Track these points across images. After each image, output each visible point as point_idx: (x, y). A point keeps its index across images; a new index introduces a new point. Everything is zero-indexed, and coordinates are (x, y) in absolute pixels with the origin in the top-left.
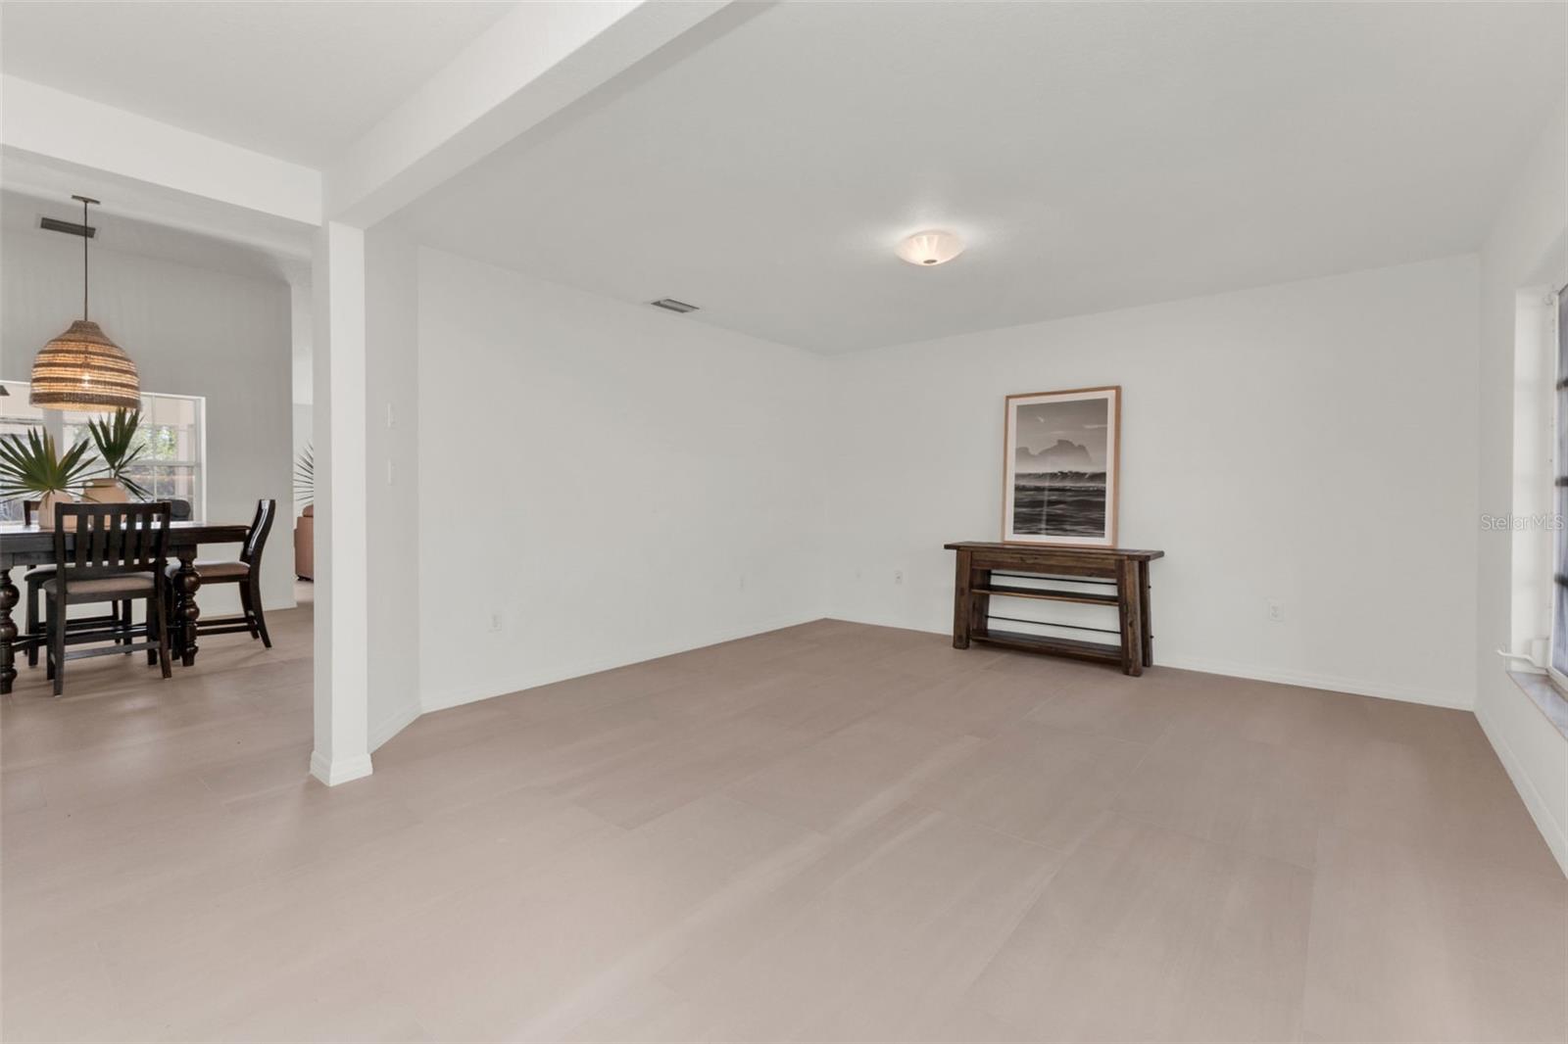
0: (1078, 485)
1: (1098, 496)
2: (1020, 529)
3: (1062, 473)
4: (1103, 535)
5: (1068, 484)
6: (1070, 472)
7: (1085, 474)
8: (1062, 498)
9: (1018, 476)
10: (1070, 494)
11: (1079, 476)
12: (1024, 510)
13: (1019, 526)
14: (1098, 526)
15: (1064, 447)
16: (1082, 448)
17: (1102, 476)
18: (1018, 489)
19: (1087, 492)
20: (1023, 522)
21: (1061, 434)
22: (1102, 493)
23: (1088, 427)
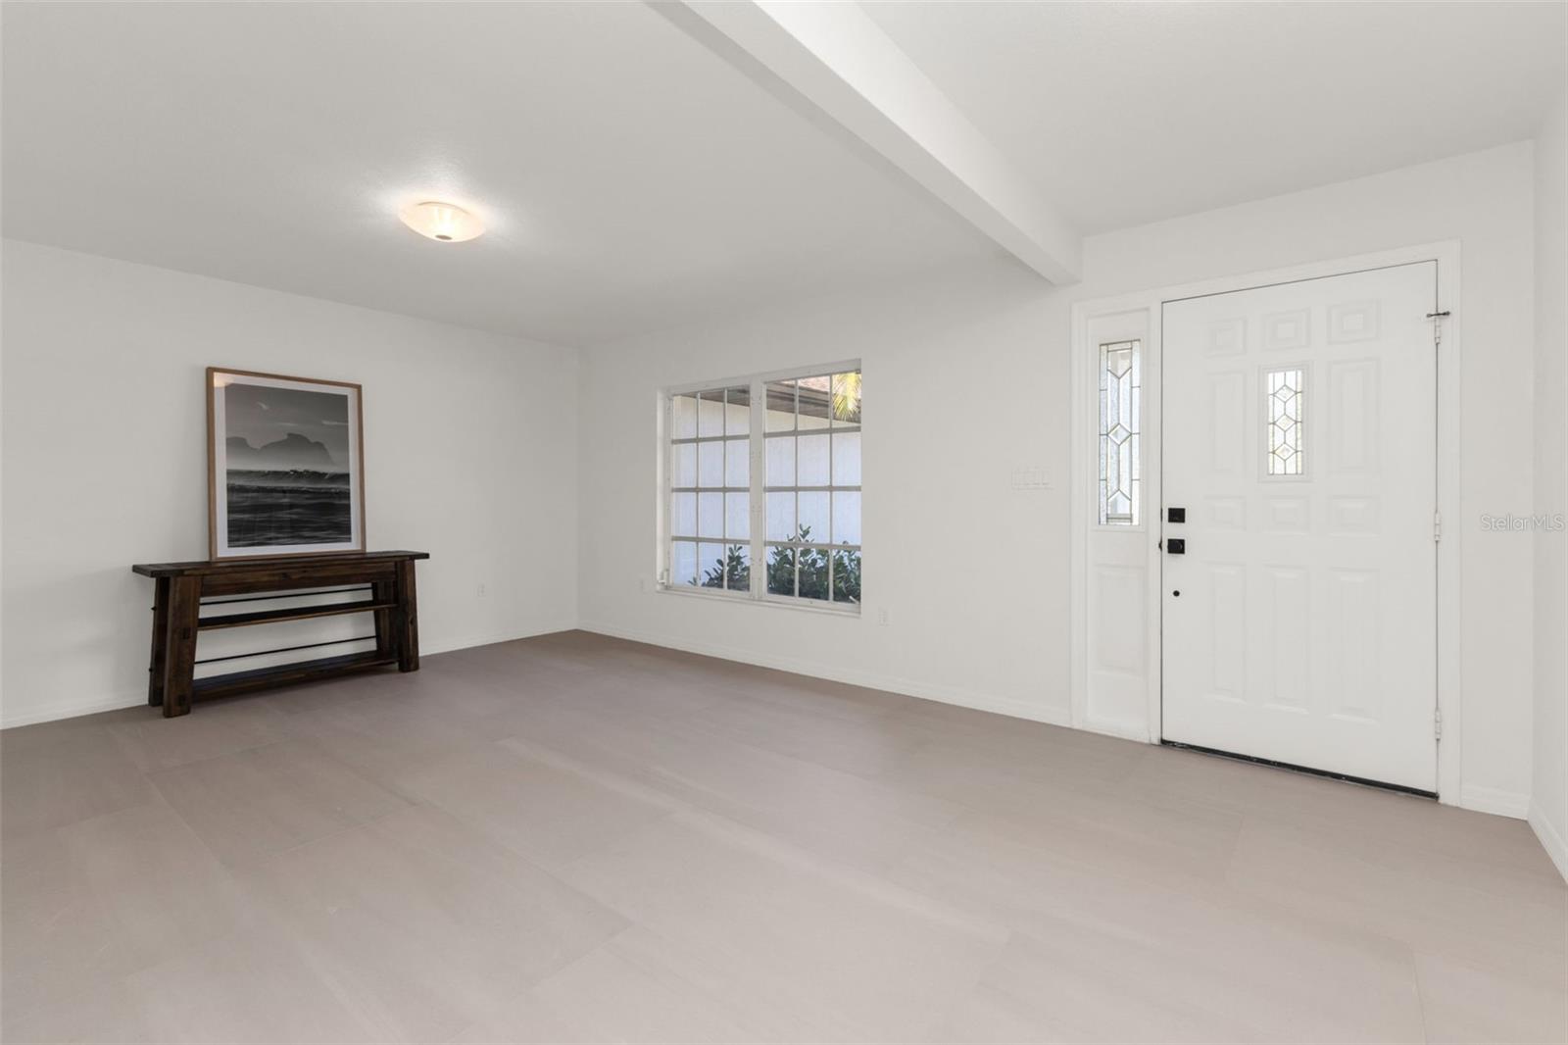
0: (319, 486)
1: (340, 498)
2: (238, 540)
3: (295, 472)
4: (349, 540)
5: (304, 485)
6: (307, 472)
7: (325, 474)
8: (296, 502)
9: (230, 474)
10: (307, 496)
11: (317, 476)
12: (246, 516)
13: (236, 536)
14: (343, 531)
15: (296, 442)
16: (319, 446)
17: (345, 477)
18: (231, 489)
19: (328, 494)
20: (239, 532)
21: (291, 426)
22: (346, 495)
23: (326, 422)
